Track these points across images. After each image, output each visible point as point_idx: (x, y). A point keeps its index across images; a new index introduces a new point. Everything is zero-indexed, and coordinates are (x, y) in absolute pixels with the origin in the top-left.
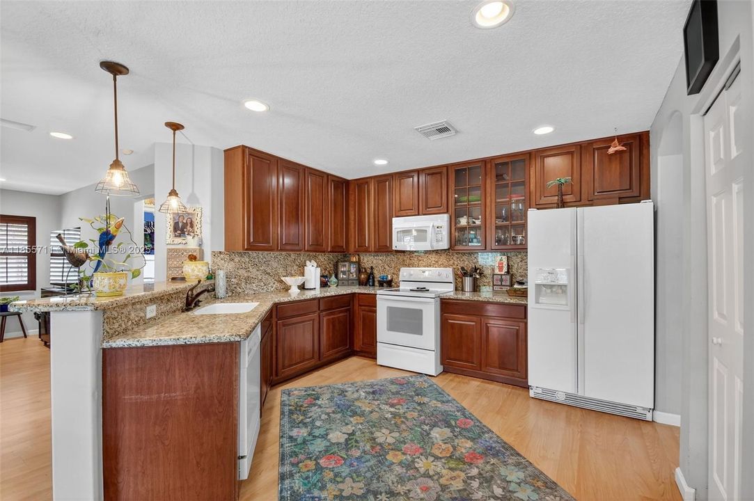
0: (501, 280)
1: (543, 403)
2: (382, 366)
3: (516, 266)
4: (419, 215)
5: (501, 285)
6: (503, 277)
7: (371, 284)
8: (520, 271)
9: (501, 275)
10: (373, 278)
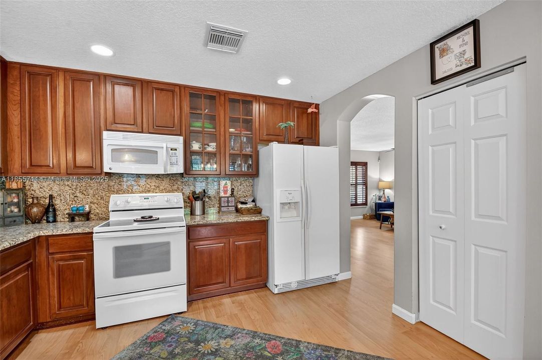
0: (228, 202)
1: (288, 295)
2: (102, 328)
3: (237, 188)
4: (142, 132)
5: (228, 206)
6: (229, 199)
7: (51, 219)
8: (239, 193)
9: (228, 197)
10: (54, 210)
